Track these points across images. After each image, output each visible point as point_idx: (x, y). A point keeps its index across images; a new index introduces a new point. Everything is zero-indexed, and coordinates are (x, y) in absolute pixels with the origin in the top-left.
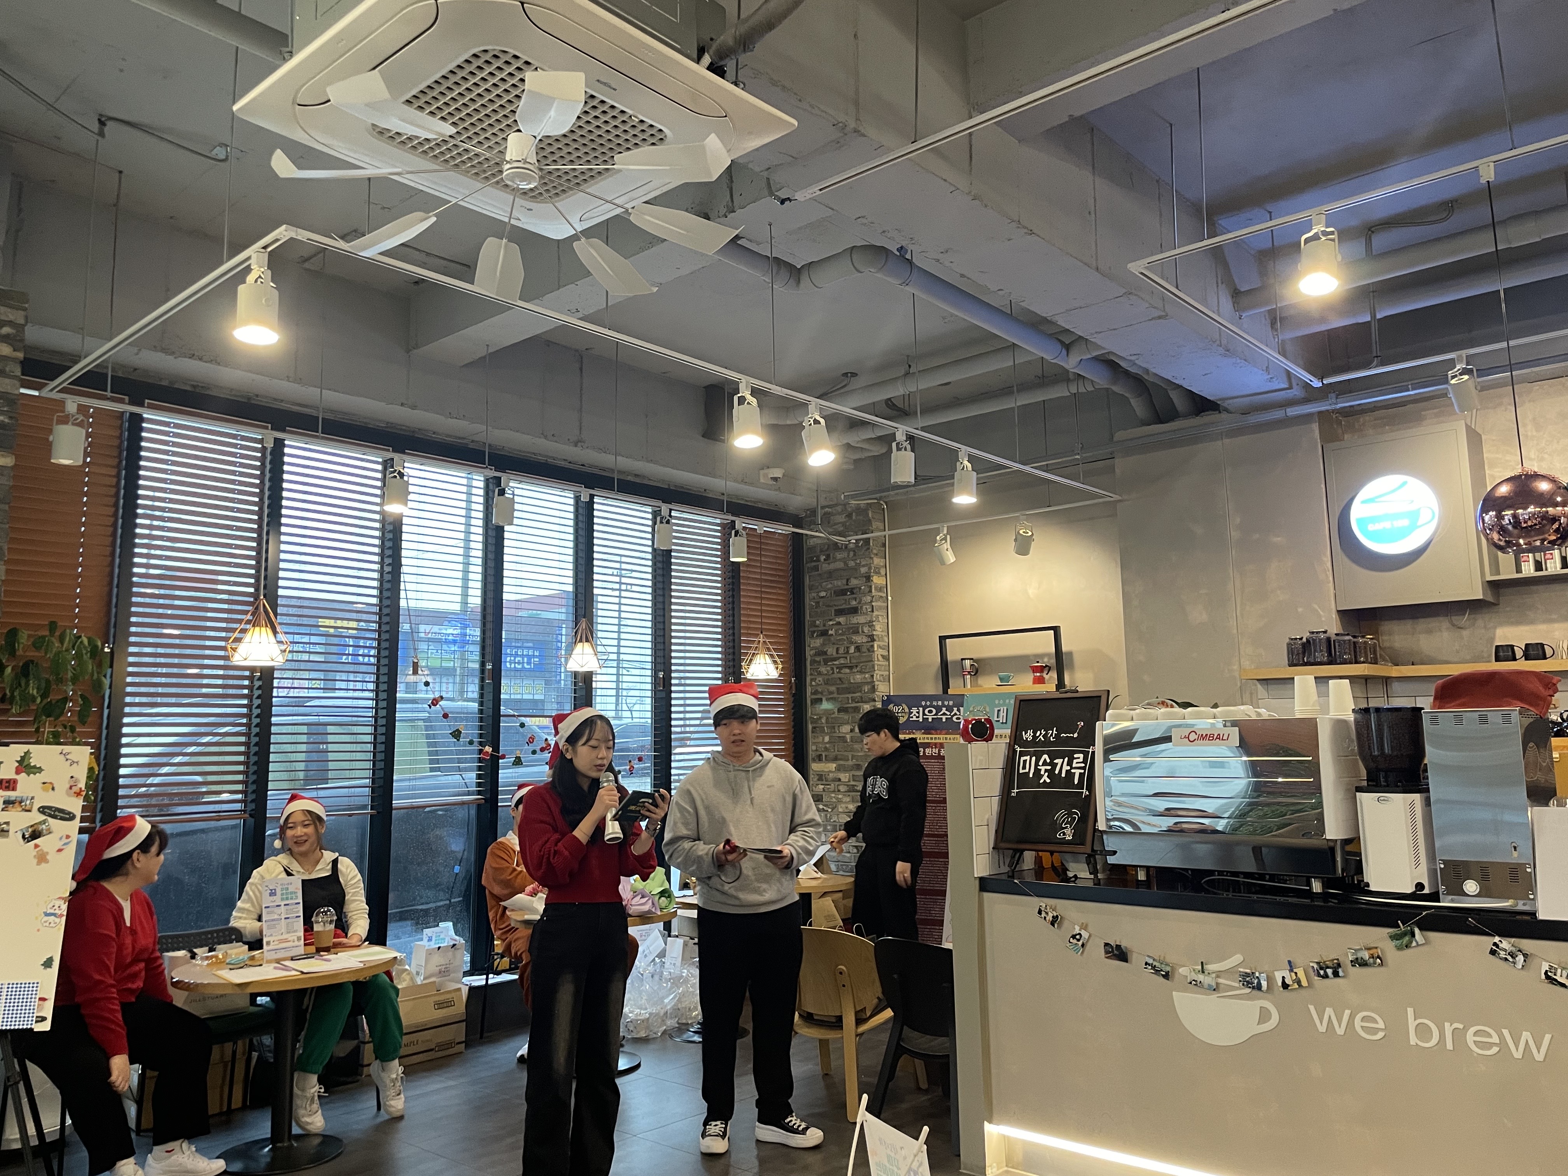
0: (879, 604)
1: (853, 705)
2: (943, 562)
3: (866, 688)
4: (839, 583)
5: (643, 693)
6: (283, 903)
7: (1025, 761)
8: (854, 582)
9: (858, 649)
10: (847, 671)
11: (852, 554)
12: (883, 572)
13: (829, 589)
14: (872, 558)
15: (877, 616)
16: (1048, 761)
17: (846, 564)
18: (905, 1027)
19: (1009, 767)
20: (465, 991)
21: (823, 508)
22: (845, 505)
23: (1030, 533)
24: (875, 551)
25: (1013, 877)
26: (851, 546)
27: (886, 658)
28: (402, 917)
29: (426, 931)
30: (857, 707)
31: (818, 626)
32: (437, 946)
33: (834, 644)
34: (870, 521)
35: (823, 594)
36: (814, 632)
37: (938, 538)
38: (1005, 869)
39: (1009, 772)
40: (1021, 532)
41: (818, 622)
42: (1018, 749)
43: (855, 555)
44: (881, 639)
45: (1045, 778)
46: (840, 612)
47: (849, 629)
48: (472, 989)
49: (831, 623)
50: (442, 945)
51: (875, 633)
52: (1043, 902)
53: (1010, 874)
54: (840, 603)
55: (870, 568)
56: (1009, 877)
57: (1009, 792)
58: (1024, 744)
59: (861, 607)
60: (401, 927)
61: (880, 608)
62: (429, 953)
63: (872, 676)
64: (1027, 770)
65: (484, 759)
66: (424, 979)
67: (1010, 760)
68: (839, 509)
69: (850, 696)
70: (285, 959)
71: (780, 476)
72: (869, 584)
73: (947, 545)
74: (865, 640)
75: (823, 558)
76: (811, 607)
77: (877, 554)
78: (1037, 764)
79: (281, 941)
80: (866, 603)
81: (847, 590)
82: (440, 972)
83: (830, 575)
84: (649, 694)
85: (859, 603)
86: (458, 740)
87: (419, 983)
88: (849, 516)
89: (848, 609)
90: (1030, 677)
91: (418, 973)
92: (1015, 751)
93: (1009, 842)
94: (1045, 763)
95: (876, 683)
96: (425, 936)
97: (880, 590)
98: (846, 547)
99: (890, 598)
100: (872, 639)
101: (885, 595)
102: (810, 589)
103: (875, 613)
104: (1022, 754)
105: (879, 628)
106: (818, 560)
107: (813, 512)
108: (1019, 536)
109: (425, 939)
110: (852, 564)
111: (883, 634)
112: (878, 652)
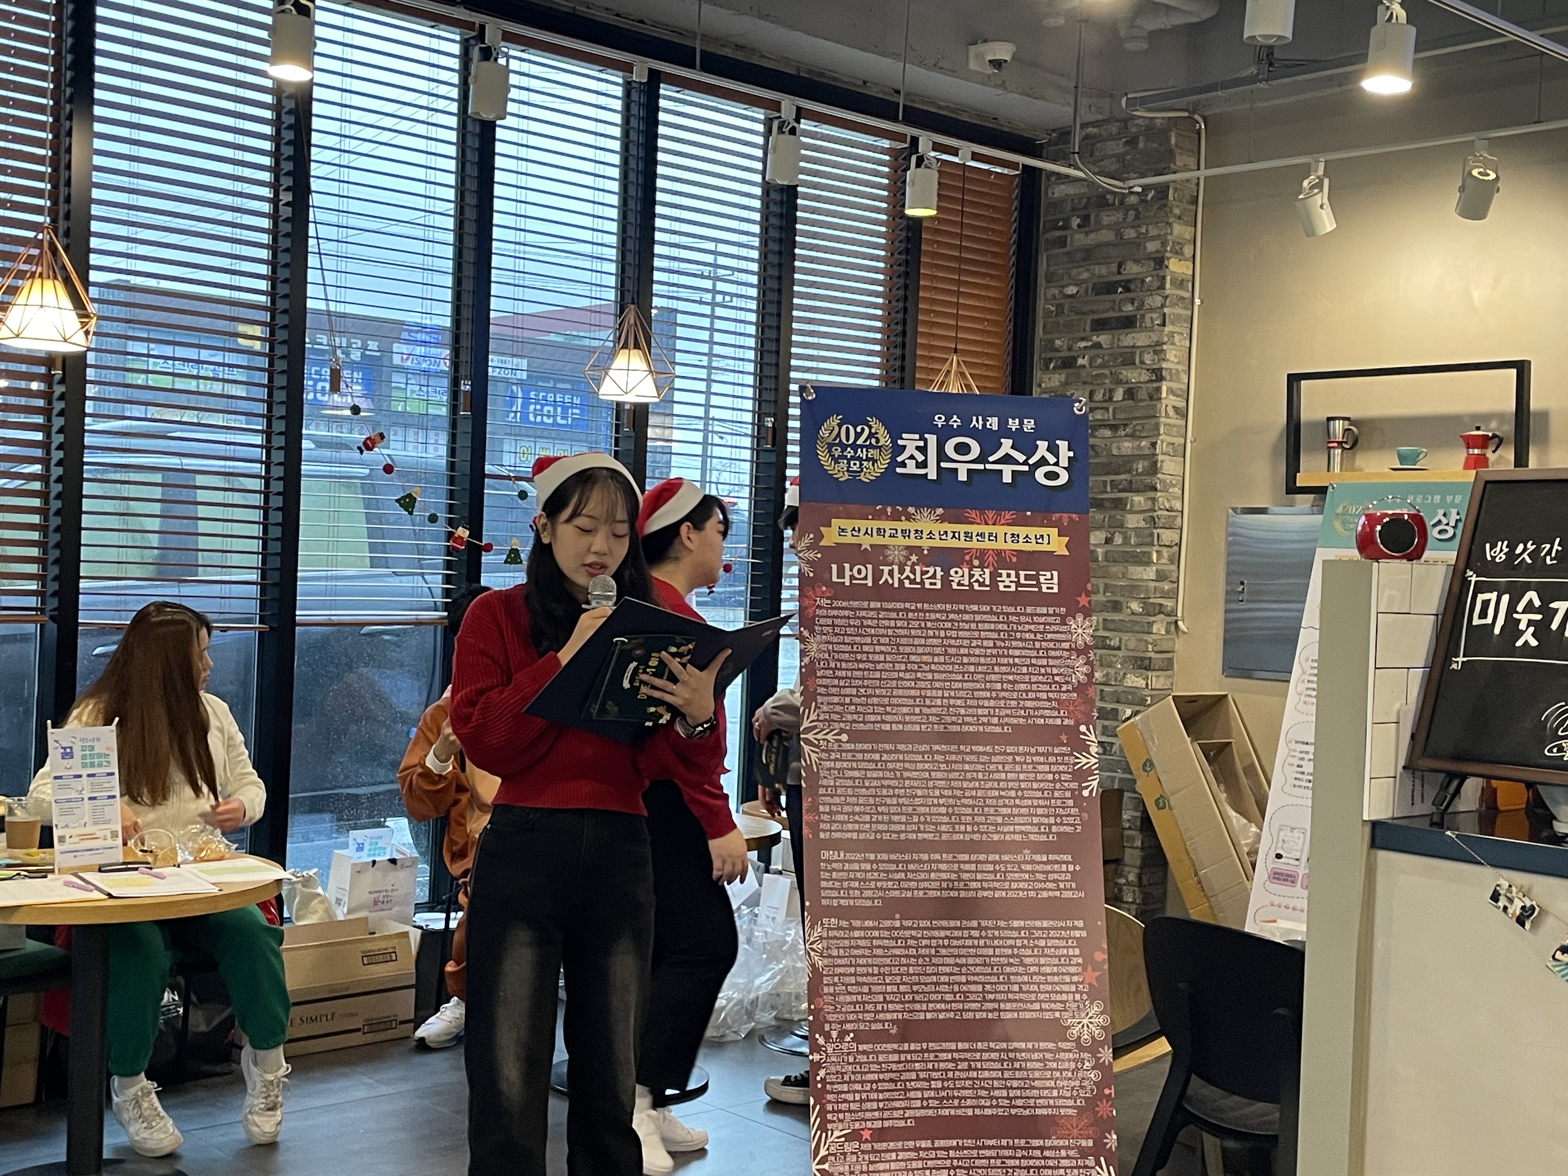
0: (1178, 310)
1: (1113, 496)
2: (1310, 230)
3: (1140, 466)
4: (1104, 270)
5: (736, 454)
6: (84, 772)
7: (1486, 604)
8: (1132, 269)
9: (1130, 394)
10: (1108, 433)
11: (1132, 213)
12: (1188, 251)
13: (1084, 281)
14: (1169, 224)
15: (1172, 335)
16: (1537, 603)
17: (1119, 235)
18: (1193, 1076)
19: (1450, 613)
20: (415, 936)
21: (1084, 126)
22: (1125, 121)
23: (1493, 176)
24: (1177, 211)
25: (1440, 825)
26: (1133, 199)
27: (1182, 413)
28: (316, 806)
29: (353, 833)
30: (1119, 500)
31: (1057, 350)
32: (371, 859)
33: (1085, 383)
34: (1171, 152)
35: (1071, 290)
36: (1051, 360)
37: (1305, 183)
38: (1425, 808)
39: (1448, 625)
40: (1475, 173)
41: (1058, 343)
42: (1474, 579)
43: (1137, 217)
44: (1175, 376)
45: (1528, 638)
46: (1100, 325)
47: (1114, 357)
48: (428, 935)
49: (1083, 344)
50: (377, 859)
51: (1164, 365)
52: (1504, 878)
53: (1436, 819)
54: (1104, 307)
55: (1164, 244)
56: (1432, 824)
57: (1447, 661)
58: (1486, 568)
59: (1143, 316)
60: (313, 822)
61: (1177, 319)
62: (358, 870)
63: (1154, 445)
64: (1489, 620)
65: (457, 550)
66: (350, 912)
67: (1453, 602)
68: (1114, 128)
69: (1108, 478)
70: (88, 869)
71: (1008, 58)
72: (1161, 273)
73: (1321, 198)
74: (1145, 377)
75: (1075, 222)
76: (1048, 314)
77: (1179, 218)
78: (1512, 608)
79: (84, 837)
80: (1152, 310)
81: (1118, 283)
82: (376, 902)
83: (1088, 255)
84: (747, 454)
85: (1138, 309)
86: (411, 513)
87: (341, 917)
88: (1132, 142)
89: (1118, 319)
90: (1460, 455)
91: (338, 901)
92: (1466, 583)
93: (1435, 756)
94: (1529, 608)
95: (1160, 457)
96: (351, 842)
97: (1180, 284)
98: (1122, 203)
99: (1197, 301)
100: (1158, 375)
101: (1187, 295)
102: (1048, 281)
103: (1168, 329)
104: (1480, 588)
105: (1172, 358)
106: (1066, 227)
107: (1064, 134)
108: (1469, 181)
109: (353, 847)
110: (1130, 234)
111: (1180, 367)
112: (1168, 401)
